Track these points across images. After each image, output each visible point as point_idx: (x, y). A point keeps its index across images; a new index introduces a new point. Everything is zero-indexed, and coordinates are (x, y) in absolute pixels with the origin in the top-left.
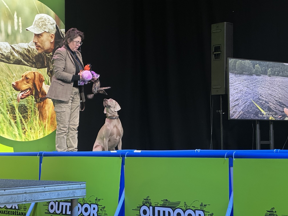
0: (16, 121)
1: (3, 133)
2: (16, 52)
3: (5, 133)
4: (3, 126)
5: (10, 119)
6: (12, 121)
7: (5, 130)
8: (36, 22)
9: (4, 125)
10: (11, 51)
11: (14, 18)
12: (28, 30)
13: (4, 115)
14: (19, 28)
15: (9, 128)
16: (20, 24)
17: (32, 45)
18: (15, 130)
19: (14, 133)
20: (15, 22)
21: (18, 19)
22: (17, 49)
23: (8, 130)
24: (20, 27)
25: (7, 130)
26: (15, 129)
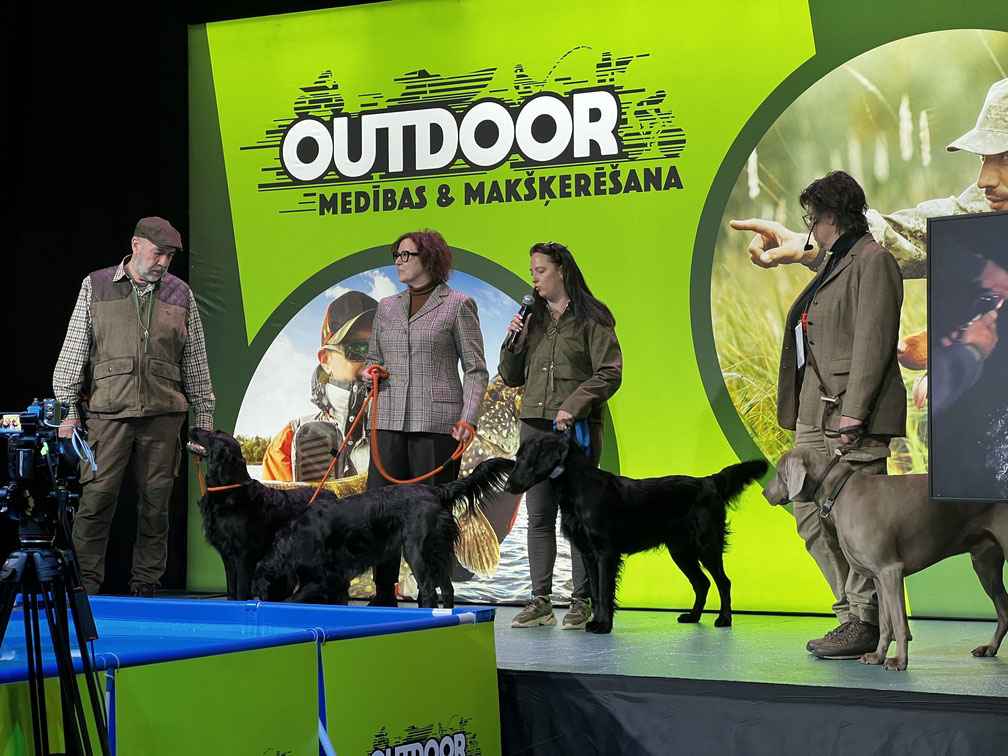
2: (906, 237)
8: (993, 112)
10: (887, 238)
11: (899, 120)
12: (957, 147)
14: (920, 150)
16: (925, 135)
17: (975, 200)
20: (901, 133)
21: (915, 119)
22: (910, 226)
24: (923, 146)
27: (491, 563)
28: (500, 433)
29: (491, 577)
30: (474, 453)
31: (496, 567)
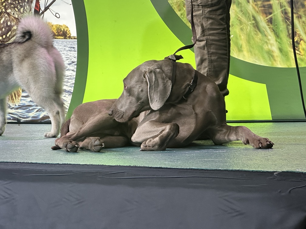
0: (271, 19)
1: (240, 50)
3: (243, 49)
4: (238, 32)
5: (256, 15)
6: (262, 17)
7: (243, 42)
9: (242, 29)
13: (241, 7)
15: (255, 36)
18: (269, 40)
19: (266, 47)
23: (252, 42)
25: (248, 41)
26: (269, 37)
27: (17, 96)
28: (19, 10)
29: (17, 105)
30: (5, 25)
31: (20, 98)
